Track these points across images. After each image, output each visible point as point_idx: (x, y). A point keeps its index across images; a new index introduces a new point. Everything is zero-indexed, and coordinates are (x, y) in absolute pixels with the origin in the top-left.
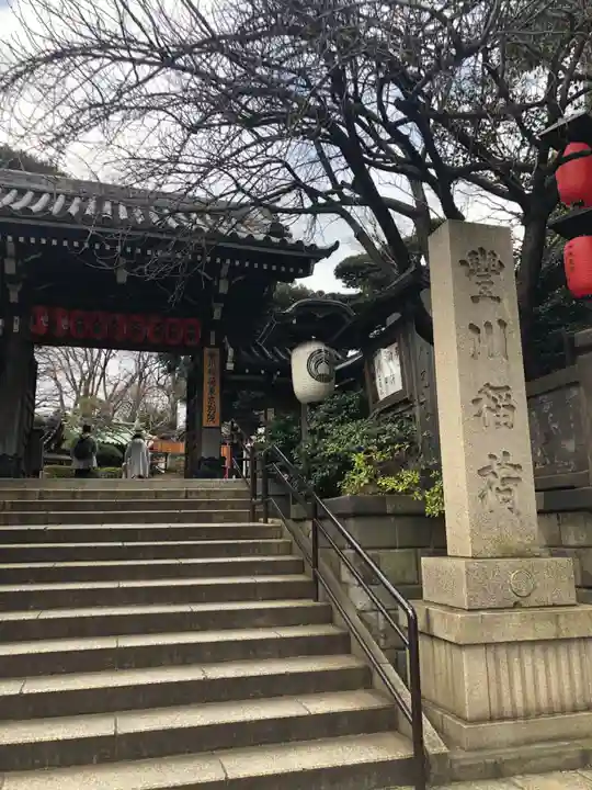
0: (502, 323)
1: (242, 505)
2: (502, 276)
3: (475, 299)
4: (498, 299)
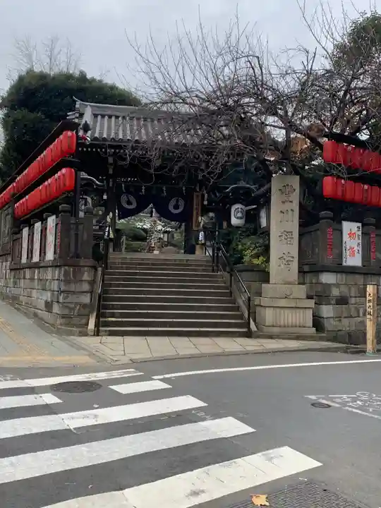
0: (292, 210)
1: (210, 266)
2: (294, 194)
3: (283, 202)
4: (291, 202)
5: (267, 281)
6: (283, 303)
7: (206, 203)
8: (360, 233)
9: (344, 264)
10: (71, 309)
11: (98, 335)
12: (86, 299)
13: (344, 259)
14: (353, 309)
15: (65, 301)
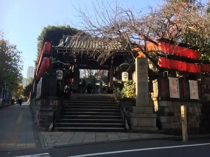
0: (145, 73)
2: (145, 65)
4: (144, 69)
5: (135, 105)
6: (142, 115)
7: (114, 73)
8: (178, 82)
9: (171, 97)
10: (44, 119)
11: (54, 131)
12: (51, 114)
13: (170, 95)
14: (176, 118)
15: (41, 115)
